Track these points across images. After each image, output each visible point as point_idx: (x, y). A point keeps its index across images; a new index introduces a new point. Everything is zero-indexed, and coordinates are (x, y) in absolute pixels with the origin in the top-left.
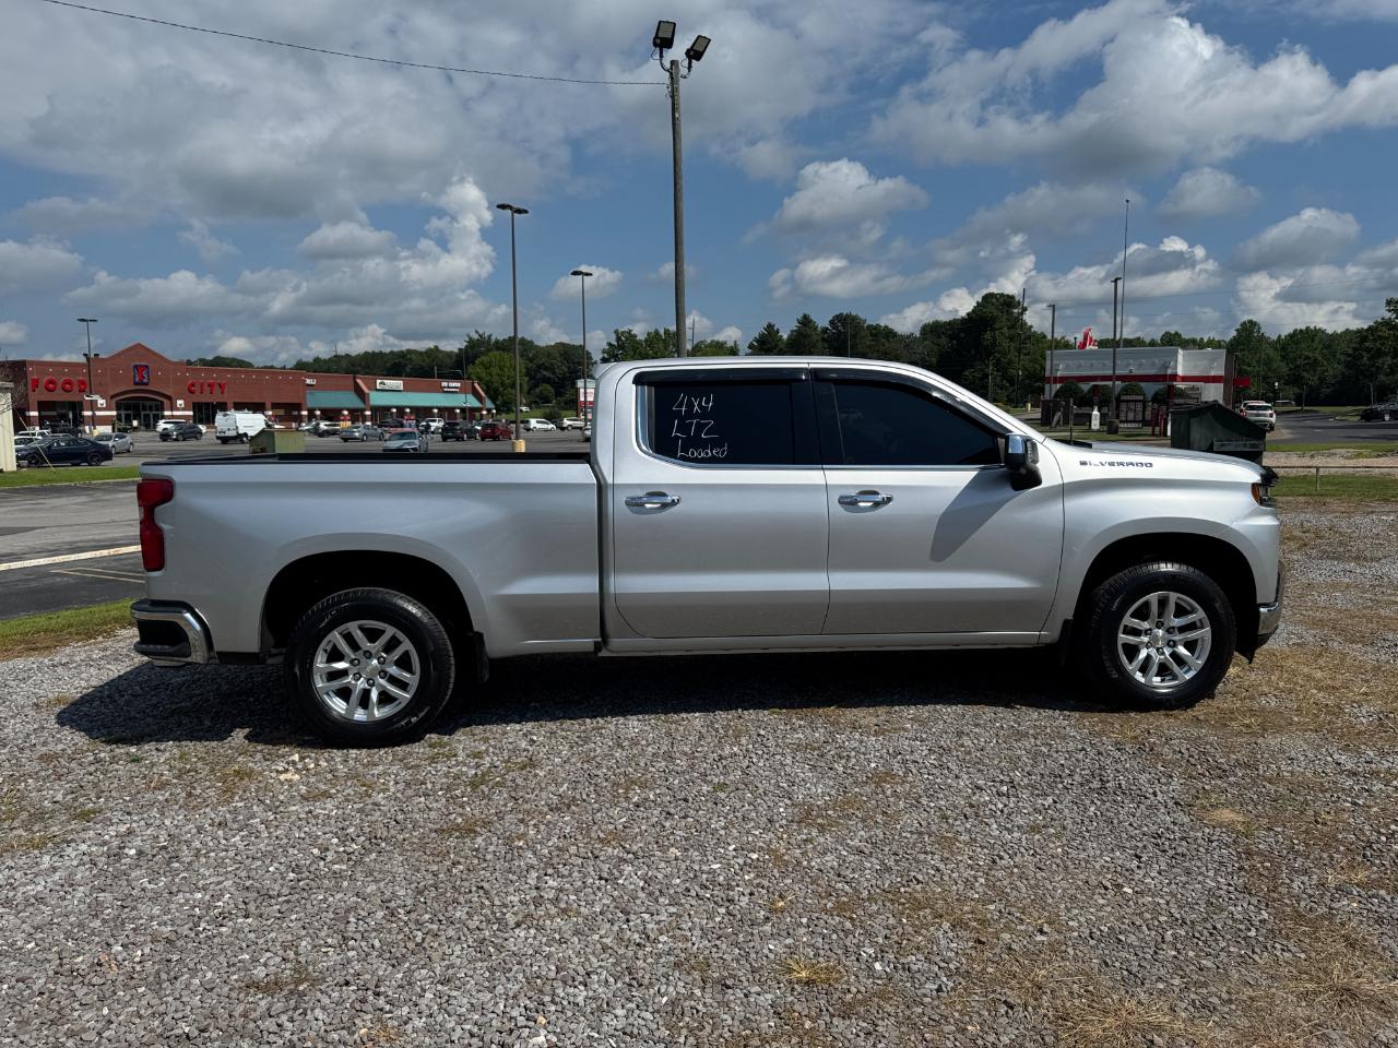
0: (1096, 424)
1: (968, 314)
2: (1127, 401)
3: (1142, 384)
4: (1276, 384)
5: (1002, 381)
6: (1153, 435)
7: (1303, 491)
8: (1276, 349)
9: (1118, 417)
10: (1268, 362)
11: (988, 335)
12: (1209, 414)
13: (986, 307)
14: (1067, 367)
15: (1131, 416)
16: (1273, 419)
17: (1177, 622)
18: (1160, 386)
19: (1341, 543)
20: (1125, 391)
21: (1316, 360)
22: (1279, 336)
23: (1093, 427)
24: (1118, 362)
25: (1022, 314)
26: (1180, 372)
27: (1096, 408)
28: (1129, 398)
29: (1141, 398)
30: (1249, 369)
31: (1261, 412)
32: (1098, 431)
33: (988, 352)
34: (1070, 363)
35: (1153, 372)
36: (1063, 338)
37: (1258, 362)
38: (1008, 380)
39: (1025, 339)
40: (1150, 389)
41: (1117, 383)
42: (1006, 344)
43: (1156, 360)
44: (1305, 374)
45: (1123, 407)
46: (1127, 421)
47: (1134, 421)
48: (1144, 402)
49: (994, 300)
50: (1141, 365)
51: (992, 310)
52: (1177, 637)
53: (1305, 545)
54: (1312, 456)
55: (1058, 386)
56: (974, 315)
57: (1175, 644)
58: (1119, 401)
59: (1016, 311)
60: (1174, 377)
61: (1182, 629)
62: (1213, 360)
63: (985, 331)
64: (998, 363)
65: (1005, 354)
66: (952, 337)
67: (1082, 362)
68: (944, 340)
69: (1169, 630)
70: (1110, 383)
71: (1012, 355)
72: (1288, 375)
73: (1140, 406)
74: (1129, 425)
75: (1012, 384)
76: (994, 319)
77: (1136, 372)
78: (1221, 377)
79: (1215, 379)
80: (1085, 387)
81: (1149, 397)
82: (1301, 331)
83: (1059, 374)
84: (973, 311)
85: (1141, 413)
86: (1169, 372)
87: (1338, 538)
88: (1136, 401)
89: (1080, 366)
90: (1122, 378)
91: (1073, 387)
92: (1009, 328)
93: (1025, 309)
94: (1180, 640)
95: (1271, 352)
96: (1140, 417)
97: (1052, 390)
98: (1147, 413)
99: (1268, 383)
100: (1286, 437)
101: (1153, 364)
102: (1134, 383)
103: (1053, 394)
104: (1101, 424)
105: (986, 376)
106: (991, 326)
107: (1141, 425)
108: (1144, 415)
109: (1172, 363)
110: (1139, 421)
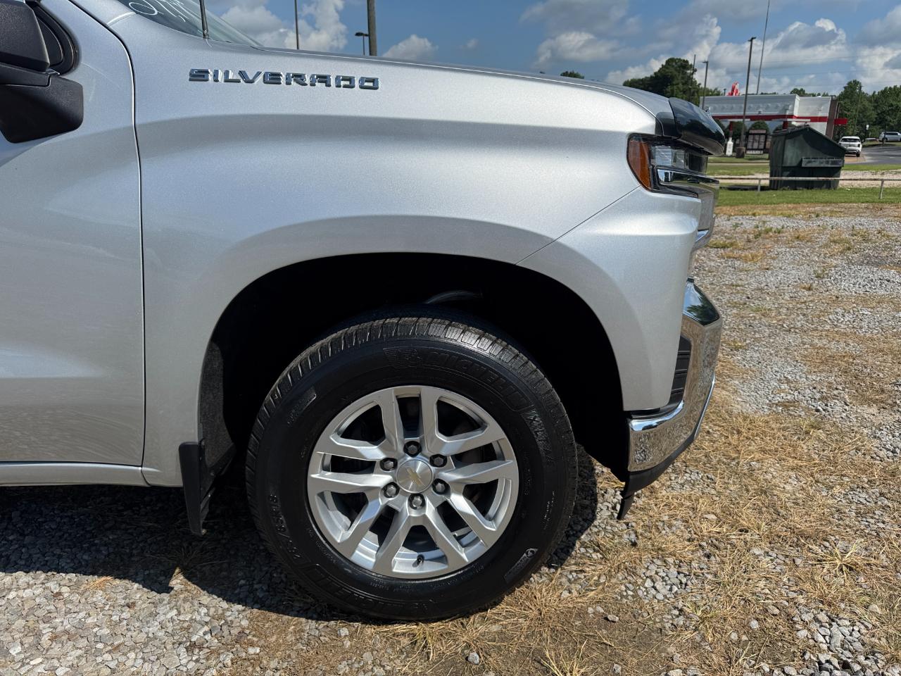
0: (729, 151)
1: (655, 73)
2: (754, 134)
3: (767, 122)
4: (868, 126)
7: (868, 199)
8: (870, 101)
9: (746, 146)
10: (864, 110)
11: (668, 89)
12: (801, 136)
13: (667, 68)
14: (714, 109)
15: (756, 145)
16: (860, 149)
17: (451, 445)
18: (779, 123)
19: (886, 247)
20: (754, 127)
22: (874, 92)
23: (727, 153)
24: (751, 105)
25: (692, 74)
26: (796, 114)
27: (731, 139)
28: (756, 132)
29: (764, 132)
30: (848, 113)
31: (851, 143)
32: (731, 156)
34: (716, 105)
35: (776, 113)
36: (716, 89)
37: (856, 110)
39: (694, 92)
40: (772, 125)
41: (746, 120)
43: (779, 105)
44: (888, 118)
45: (751, 138)
46: (752, 149)
47: (758, 149)
48: (766, 135)
49: (674, 64)
50: (767, 108)
51: (671, 70)
52: (450, 476)
53: (849, 249)
54: (883, 174)
56: (659, 75)
57: (446, 490)
58: (748, 134)
59: (689, 72)
60: (791, 116)
61: (461, 459)
62: (821, 105)
63: (667, 86)
67: (725, 106)
69: (437, 460)
70: (741, 120)
72: (876, 118)
73: (763, 138)
74: (754, 152)
76: (672, 78)
77: (764, 113)
78: (826, 117)
79: (821, 119)
80: (725, 123)
81: (771, 132)
82: (890, 88)
84: (659, 71)
85: (763, 144)
86: (788, 112)
87: (885, 241)
88: (761, 134)
89: (723, 108)
90: (752, 118)
92: (683, 84)
93: (695, 71)
94: (458, 482)
95: (866, 103)
96: (762, 147)
98: (767, 143)
99: (862, 126)
100: (867, 161)
101: (777, 107)
102: (761, 121)
104: (734, 151)
106: (670, 82)
107: (762, 152)
108: (765, 145)
109: (790, 106)
110: (761, 150)
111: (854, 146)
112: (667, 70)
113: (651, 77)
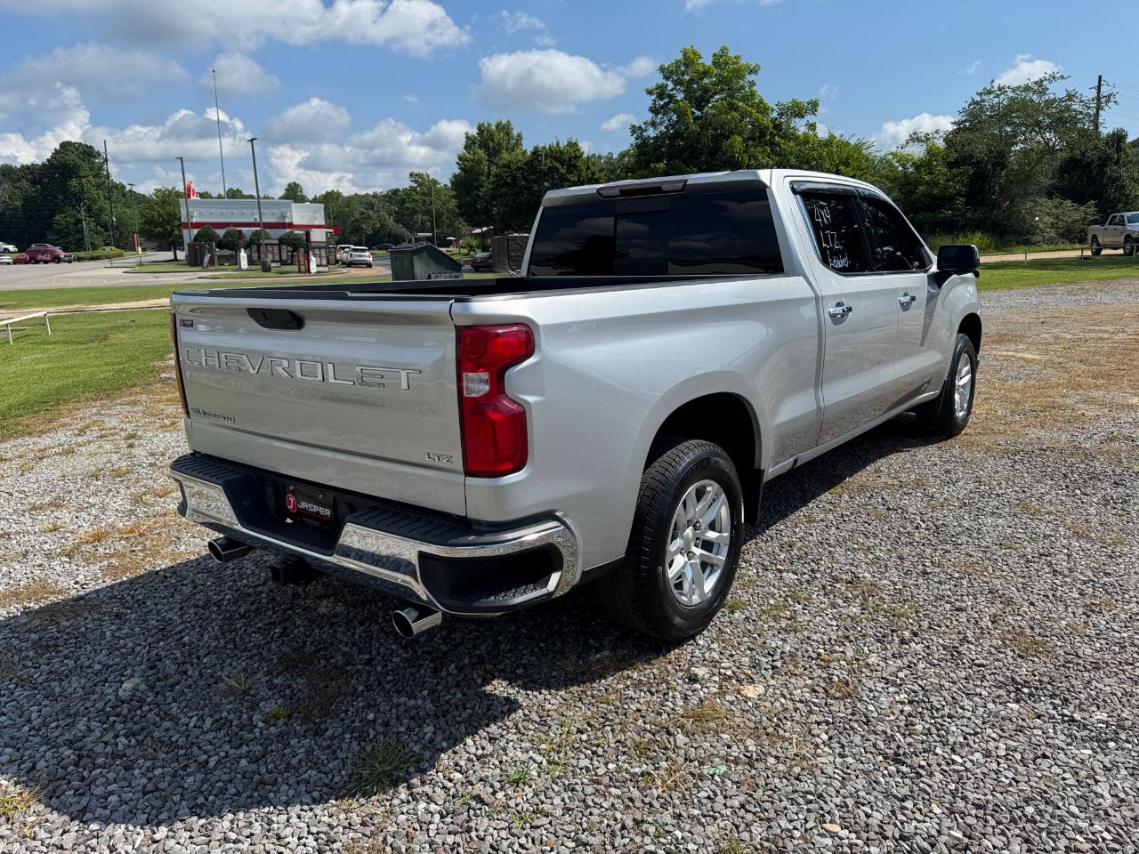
0: (244, 264)
1: (47, 160)
5: (96, 226)
6: (300, 272)
11: (74, 182)
12: (425, 253)
14: (201, 214)
15: (270, 257)
21: (369, 215)
23: (243, 267)
24: (263, 211)
26: (295, 221)
27: (243, 250)
28: (267, 242)
32: (247, 270)
33: (77, 199)
34: (202, 210)
35: (273, 220)
36: (174, 188)
38: (102, 227)
42: (94, 192)
45: (264, 249)
47: (274, 261)
48: (280, 246)
49: (73, 149)
51: (71, 157)
55: (196, 231)
56: (53, 162)
60: (291, 225)
62: (315, 212)
63: (71, 178)
64: (89, 210)
65: (94, 201)
66: (34, 183)
67: (213, 210)
68: (25, 184)
71: (103, 203)
73: (276, 248)
75: (107, 230)
76: (77, 168)
80: (221, 232)
83: (194, 220)
84: (52, 157)
85: (278, 255)
86: (287, 221)
88: (273, 244)
89: (211, 213)
91: (210, 232)
92: (95, 177)
93: (106, 161)
96: (277, 258)
97: (189, 235)
101: (274, 214)
102: (261, 229)
103: (193, 238)
104: (249, 264)
105: (79, 221)
106: (75, 173)
107: (279, 264)
108: (280, 256)
109: (289, 213)
110: (277, 262)
111: (365, 256)
112: (66, 157)
113: (44, 165)
